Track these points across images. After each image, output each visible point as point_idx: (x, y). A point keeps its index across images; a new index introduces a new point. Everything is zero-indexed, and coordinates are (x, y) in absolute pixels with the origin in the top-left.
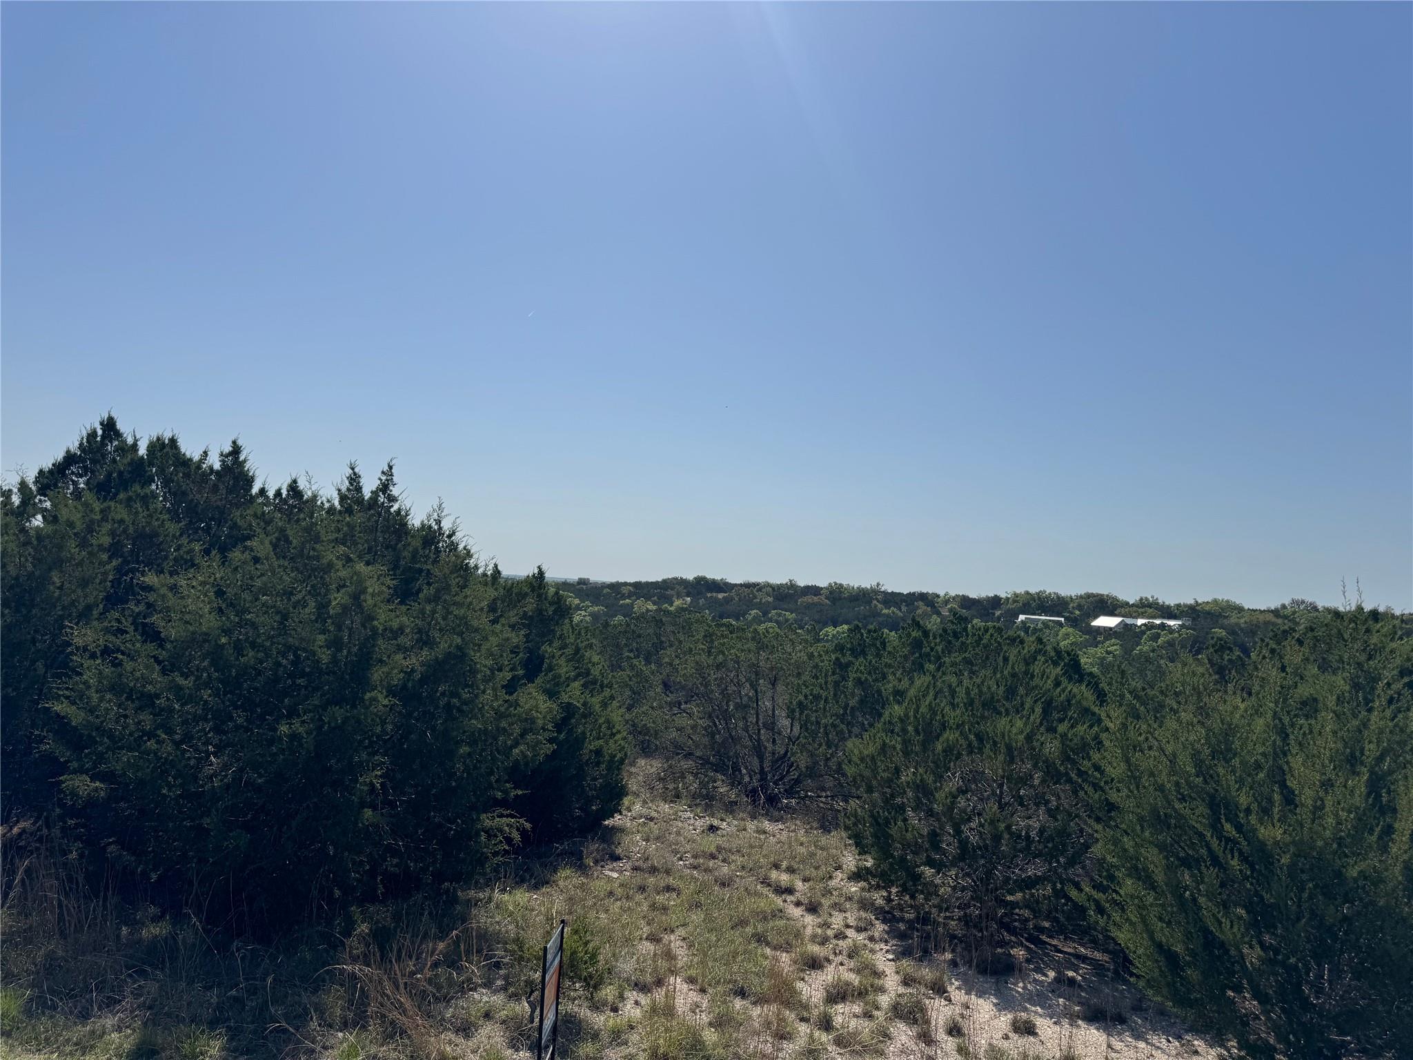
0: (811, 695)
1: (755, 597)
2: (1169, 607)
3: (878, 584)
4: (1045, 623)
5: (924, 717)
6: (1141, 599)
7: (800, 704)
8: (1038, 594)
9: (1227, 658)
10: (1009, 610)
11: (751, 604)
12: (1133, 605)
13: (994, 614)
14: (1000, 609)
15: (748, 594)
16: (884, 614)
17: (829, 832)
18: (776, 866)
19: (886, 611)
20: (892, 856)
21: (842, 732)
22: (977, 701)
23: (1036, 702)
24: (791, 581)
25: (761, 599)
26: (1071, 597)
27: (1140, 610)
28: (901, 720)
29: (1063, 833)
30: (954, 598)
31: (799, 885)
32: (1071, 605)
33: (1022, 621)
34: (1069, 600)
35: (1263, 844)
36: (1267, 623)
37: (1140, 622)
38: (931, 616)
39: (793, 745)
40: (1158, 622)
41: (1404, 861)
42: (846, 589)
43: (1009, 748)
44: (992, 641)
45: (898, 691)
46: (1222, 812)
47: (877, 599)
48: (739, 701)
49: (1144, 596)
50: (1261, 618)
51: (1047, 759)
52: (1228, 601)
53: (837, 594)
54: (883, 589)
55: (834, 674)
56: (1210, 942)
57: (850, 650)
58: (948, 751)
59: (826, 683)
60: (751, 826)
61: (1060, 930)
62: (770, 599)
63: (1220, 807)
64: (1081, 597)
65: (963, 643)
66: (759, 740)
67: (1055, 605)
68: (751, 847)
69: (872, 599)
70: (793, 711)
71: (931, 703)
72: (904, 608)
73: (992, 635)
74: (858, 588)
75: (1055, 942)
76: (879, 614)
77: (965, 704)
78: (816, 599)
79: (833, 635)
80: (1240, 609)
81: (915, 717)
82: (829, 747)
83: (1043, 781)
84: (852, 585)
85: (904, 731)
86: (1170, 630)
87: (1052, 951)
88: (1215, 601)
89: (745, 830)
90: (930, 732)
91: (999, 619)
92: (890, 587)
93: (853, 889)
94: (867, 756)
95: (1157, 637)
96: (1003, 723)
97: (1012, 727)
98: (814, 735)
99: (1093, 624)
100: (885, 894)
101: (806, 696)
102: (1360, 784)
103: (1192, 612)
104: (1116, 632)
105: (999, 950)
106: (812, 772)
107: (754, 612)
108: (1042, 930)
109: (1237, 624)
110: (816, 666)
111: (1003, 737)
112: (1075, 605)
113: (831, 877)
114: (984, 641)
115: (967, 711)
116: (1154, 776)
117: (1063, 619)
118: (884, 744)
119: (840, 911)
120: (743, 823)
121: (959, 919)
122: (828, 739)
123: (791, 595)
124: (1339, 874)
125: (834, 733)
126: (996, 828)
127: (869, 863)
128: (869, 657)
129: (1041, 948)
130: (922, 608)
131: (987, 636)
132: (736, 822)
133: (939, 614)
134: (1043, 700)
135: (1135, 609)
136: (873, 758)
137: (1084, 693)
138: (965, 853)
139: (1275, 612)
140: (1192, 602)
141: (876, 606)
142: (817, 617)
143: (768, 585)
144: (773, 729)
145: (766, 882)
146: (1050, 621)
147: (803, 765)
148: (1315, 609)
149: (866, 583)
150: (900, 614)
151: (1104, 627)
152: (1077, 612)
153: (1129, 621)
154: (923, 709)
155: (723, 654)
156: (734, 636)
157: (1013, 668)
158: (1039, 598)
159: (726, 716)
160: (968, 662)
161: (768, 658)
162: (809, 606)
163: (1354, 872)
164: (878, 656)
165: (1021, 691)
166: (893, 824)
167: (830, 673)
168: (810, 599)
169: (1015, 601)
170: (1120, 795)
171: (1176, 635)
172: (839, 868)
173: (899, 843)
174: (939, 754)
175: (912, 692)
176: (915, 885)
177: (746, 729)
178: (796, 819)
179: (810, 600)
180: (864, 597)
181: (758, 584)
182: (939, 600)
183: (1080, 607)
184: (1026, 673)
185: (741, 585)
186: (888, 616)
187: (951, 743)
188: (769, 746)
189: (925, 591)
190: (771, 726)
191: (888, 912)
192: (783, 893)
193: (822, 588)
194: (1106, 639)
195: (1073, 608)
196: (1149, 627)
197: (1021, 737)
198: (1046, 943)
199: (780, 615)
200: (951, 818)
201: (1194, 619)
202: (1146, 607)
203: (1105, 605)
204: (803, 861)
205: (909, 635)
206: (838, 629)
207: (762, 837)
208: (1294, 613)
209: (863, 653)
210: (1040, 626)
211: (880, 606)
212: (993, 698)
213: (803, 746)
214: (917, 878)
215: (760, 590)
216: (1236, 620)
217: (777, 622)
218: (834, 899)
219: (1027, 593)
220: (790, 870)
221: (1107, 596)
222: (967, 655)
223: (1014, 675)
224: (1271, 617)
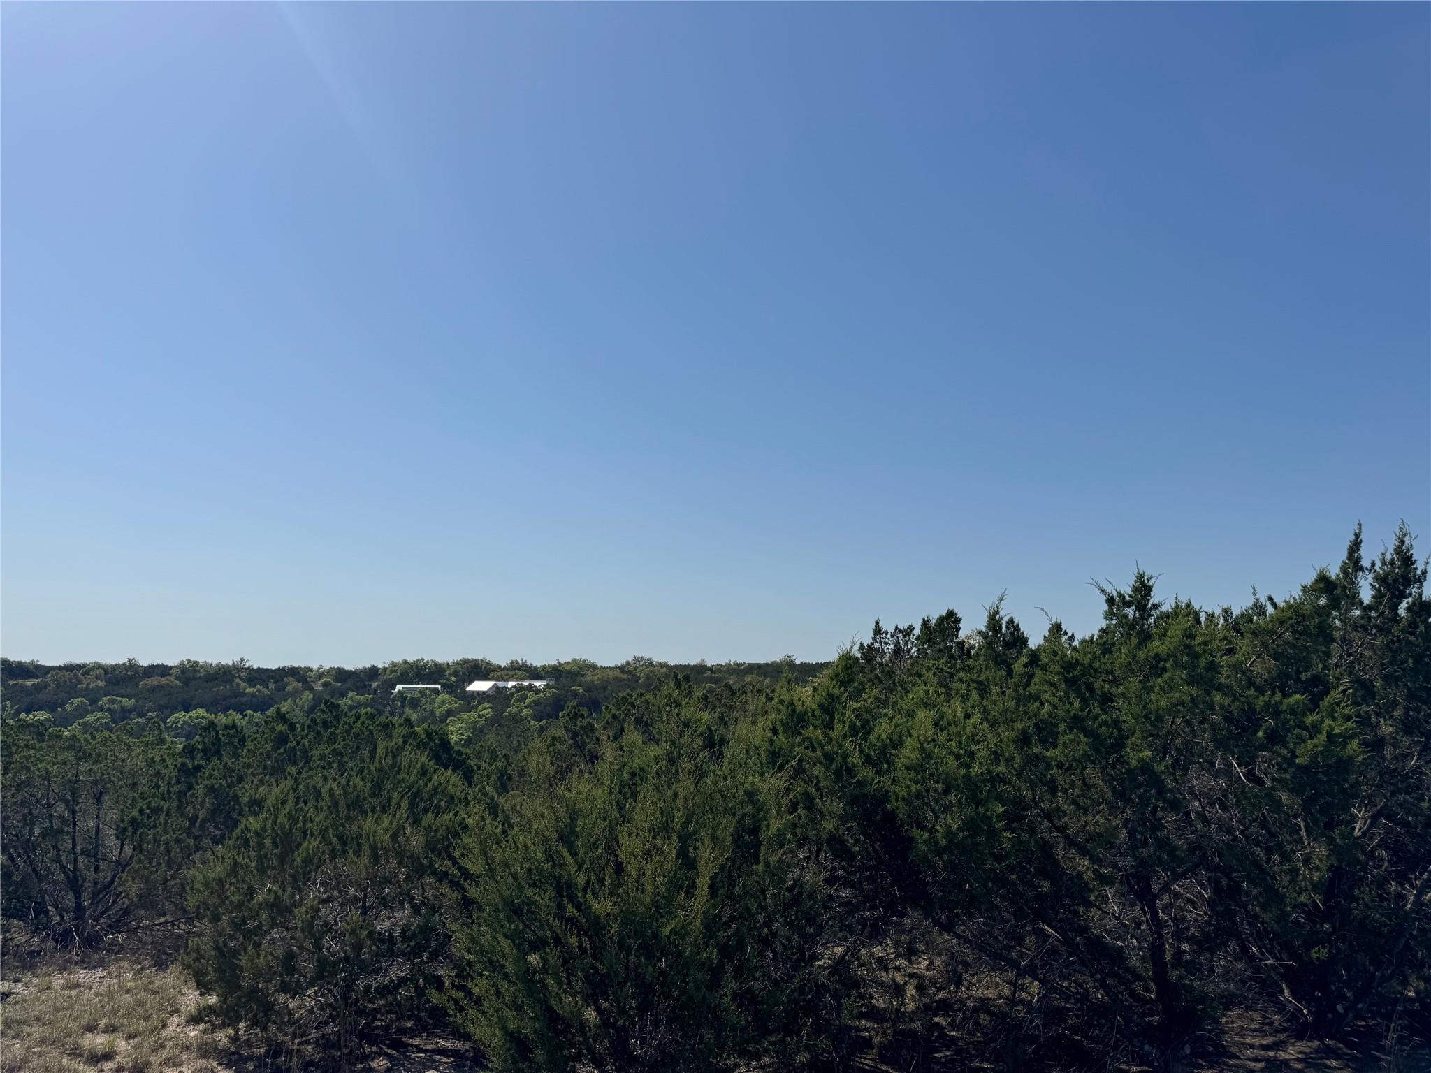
0: (148, 808)
1: (80, 682)
2: (536, 668)
3: (242, 660)
4: (422, 691)
5: (282, 829)
6: (512, 662)
7: (134, 821)
8: (416, 662)
9: (579, 724)
10: (386, 681)
11: (73, 691)
12: (505, 668)
13: (370, 686)
14: (378, 680)
15: (70, 679)
16: (248, 693)
17: (166, 968)
18: (91, 1029)
19: (249, 690)
20: (240, 987)
21: (188, 847)
22: (342, 803)
23: (403, 796)
24: (130, 660)
25: (88, 685)
26: (448, 664)
27: (511, 673)
28: (257, 834)
29: (426, 929)
30: (328, 671)
31: (122, 1045)
32: (448, 672)
33: (399, 691)
34: (446, 667)
35: (597, 918)
36: (616, 679)
37: (511, 684)
38: (302, 692)
39: (123, 872)
40: (526, 683)
41: (704, 912)
42: (202, 667)
43: (374, 849)
44: (364, 730)
45: (255, 800)
46: (565, 894)
47: (239, 677)
48: (48, 825)
49: (514, 659)
50: (611, 673)
51: (412, 855)
52: (584, 660)
53: (191, 674)
54: (247, 665)
55: (178, 782)
56: (552, 1019)
57: (202, 751)
58: (307, 861)
59: (169, 792)
60: (59, 980)
61: (422, 1028)
62: (101, 684)
63: (564, 889)
64: (457, 663)
65: (332, 734)
66: (76, 869)
67: (432, 673)
68: (57, 1010)
69: (233, 677)
70: (125, 830)
71: (290, 811)
72: (271, 686)
73: (363, 723)
74: (217, 665)
75: (417, 1042)
76: (243, 694)
77: (329, 807)
78: (163, 680)
79: (184, 722)
80: (594, 667)
81: (273, 829)
82: (170, 868)
83: (408, 878)
84: (209, 661)
85: (261, 845)
86: (537, 691)
87: (413, 1052)
88: (575, 661)
89: (49, 988)
90: (287, 844)
91: (375, 690)
92: (256, 662)
93: (192, 1034)
94: (214, 879)
95: (526, 697)
96: (368, 824)
97: (378, 827)
98: (151, 856)
99: (467, 689)
100: (231, 1032)
101: (141, 811)
102: (671, 848)
103: (555, 672)
104: (488, 696)
105: (359, 1066)
106: (146, 901)
107: (77, 701)
108: (403, 1031)
109: (592, 681)
110: (158, 774)
111: (369, 838)
112: (451, 671)
113: (164, 1026)
114: (355, 730)
115: (331, 813)
116: (508, 866)
117: (439, 687)
118: (236, 863)
119: (175, 1065)
120: (46, 979)
121: (317, 1043)
122: (170, 858)
123: (131, 678)
124: (656, 936)
125: (178, 850)
126: (357, 936)
127: (212, 1000)
128: (225, 759)
129: (403, 1053)
130: (293, 684)
131: (358, 724)
132: (36, 981)
133: (311, 689)
134: (409, 794)
135: (506, 672)
136: (220, 882)
137: (451, 780)
138: (324, 971)
139: (621, 669)
140: (556, 663)
141: (238, 685)
142: (163, 701)
143: (99, 666)
144: (95, 856)
145: (75, 1053)
146: (427, 689)
147: (132, 894)
148: (651, 664)
149: (227, 660)
150: (267, 692)
151: (478, 692)
152: (453, 679)
153: (501, 684)
154: (281, 820)
155: (28, 770)
156: (44, 745)
157: (380, 763)
158: (417, 666)
159: (29, 846)
160: (338, 753)
161: (91, 770)
162: (153, 690)
163: (666, 931)
164: (236, 755)
165: (388, 785)
166: (243, 954)
167: (173, 782)
168: (154, 681)
169: (392, 671)
170: (478, 889)
171: (541, 694)
172: (177, 1011)
173: (248, 971)
174: (297, 866)
175: (270, 802)
176: (267, 1015)
177: (57, 860)
178: (122, 959)
179: (155, 683)
180: (224, 674)
181: (84, 666)
182: (312, 674)
183: (456, 673)
184: (393, 766)
185: (60, 668)
186: (253, 695)
187: (311, 852)
188: (89, 875)
189: (296, 665)
190: (94, 853)
191: (234, 1053)
192: (98, 1061)
193: (171, 668)
194: (480, 703)
195: (449, 674)
196: (519, 689)
197: (387, 837)
198: (409, 1045)
199: (113, 702)
200: (312, 935)
201: (557, 679)
202: (518, 670)
203: (479, 670)
204: (128, 1014)
205: (273, 730)
206: (191, 714)
207: (74, 992)
208: (636, 668)
209: (218, 753)
210: (417, 695)
211: (243, 684)
212: (358, 796)
213: (136, 872)
214: (268, 1007)
215: (87, 673)
216: (591, 677)
217: (109, 710)
218: (168, 1052)
219: (405, 662)
220: (110, 1029)
221: (482, 661)
222: (336, 746)
223: (381, 770)
224: (618, 673)
